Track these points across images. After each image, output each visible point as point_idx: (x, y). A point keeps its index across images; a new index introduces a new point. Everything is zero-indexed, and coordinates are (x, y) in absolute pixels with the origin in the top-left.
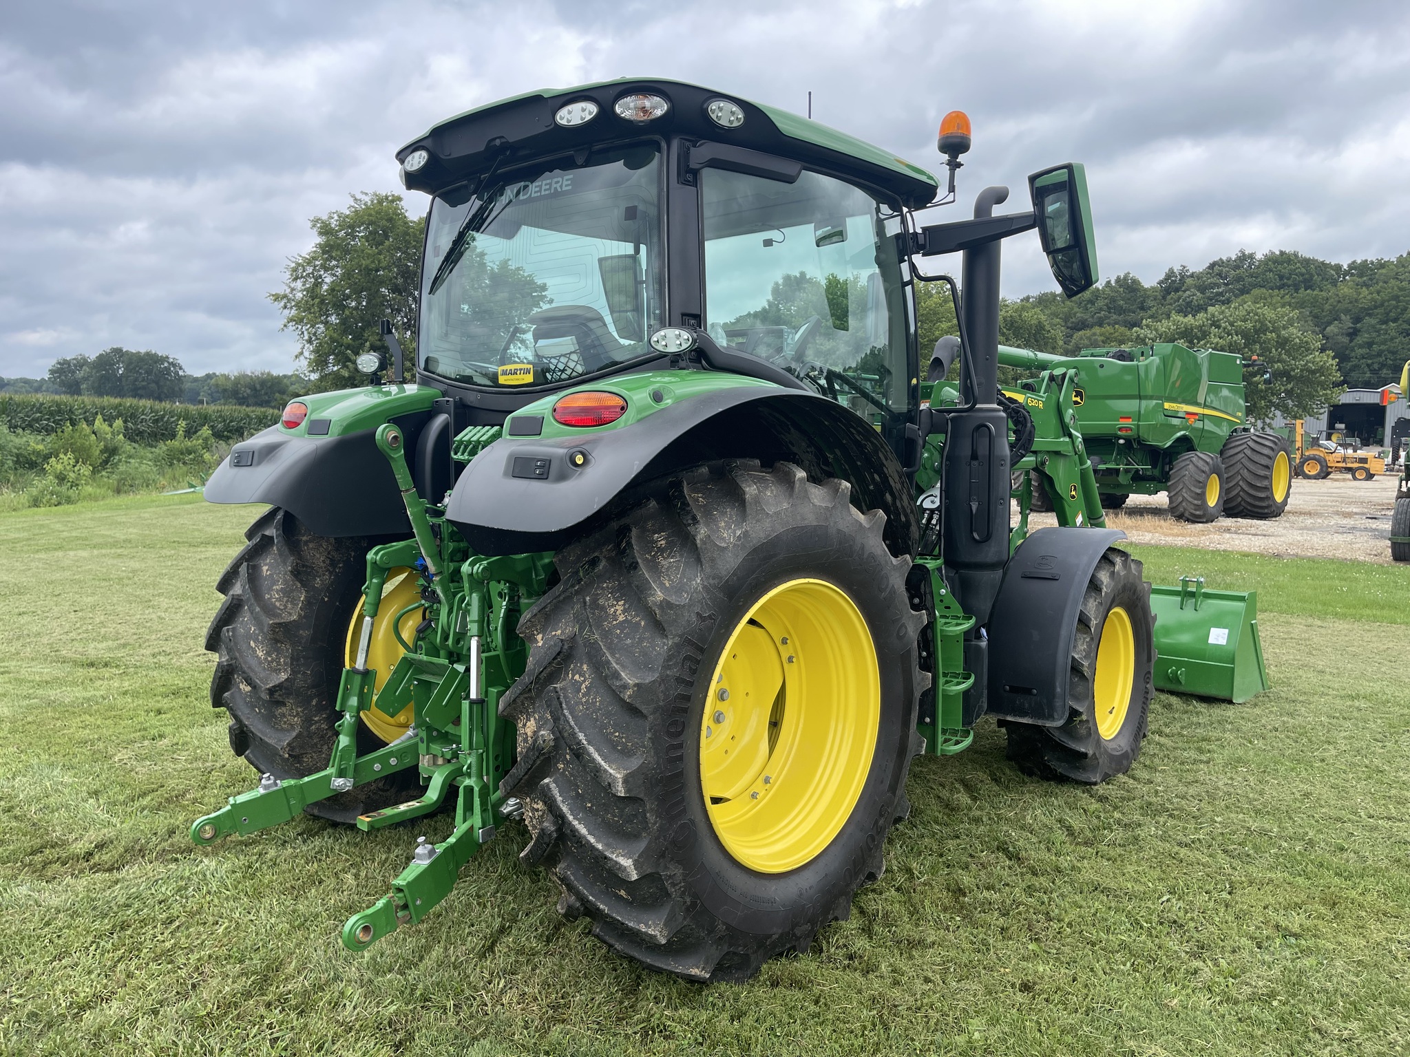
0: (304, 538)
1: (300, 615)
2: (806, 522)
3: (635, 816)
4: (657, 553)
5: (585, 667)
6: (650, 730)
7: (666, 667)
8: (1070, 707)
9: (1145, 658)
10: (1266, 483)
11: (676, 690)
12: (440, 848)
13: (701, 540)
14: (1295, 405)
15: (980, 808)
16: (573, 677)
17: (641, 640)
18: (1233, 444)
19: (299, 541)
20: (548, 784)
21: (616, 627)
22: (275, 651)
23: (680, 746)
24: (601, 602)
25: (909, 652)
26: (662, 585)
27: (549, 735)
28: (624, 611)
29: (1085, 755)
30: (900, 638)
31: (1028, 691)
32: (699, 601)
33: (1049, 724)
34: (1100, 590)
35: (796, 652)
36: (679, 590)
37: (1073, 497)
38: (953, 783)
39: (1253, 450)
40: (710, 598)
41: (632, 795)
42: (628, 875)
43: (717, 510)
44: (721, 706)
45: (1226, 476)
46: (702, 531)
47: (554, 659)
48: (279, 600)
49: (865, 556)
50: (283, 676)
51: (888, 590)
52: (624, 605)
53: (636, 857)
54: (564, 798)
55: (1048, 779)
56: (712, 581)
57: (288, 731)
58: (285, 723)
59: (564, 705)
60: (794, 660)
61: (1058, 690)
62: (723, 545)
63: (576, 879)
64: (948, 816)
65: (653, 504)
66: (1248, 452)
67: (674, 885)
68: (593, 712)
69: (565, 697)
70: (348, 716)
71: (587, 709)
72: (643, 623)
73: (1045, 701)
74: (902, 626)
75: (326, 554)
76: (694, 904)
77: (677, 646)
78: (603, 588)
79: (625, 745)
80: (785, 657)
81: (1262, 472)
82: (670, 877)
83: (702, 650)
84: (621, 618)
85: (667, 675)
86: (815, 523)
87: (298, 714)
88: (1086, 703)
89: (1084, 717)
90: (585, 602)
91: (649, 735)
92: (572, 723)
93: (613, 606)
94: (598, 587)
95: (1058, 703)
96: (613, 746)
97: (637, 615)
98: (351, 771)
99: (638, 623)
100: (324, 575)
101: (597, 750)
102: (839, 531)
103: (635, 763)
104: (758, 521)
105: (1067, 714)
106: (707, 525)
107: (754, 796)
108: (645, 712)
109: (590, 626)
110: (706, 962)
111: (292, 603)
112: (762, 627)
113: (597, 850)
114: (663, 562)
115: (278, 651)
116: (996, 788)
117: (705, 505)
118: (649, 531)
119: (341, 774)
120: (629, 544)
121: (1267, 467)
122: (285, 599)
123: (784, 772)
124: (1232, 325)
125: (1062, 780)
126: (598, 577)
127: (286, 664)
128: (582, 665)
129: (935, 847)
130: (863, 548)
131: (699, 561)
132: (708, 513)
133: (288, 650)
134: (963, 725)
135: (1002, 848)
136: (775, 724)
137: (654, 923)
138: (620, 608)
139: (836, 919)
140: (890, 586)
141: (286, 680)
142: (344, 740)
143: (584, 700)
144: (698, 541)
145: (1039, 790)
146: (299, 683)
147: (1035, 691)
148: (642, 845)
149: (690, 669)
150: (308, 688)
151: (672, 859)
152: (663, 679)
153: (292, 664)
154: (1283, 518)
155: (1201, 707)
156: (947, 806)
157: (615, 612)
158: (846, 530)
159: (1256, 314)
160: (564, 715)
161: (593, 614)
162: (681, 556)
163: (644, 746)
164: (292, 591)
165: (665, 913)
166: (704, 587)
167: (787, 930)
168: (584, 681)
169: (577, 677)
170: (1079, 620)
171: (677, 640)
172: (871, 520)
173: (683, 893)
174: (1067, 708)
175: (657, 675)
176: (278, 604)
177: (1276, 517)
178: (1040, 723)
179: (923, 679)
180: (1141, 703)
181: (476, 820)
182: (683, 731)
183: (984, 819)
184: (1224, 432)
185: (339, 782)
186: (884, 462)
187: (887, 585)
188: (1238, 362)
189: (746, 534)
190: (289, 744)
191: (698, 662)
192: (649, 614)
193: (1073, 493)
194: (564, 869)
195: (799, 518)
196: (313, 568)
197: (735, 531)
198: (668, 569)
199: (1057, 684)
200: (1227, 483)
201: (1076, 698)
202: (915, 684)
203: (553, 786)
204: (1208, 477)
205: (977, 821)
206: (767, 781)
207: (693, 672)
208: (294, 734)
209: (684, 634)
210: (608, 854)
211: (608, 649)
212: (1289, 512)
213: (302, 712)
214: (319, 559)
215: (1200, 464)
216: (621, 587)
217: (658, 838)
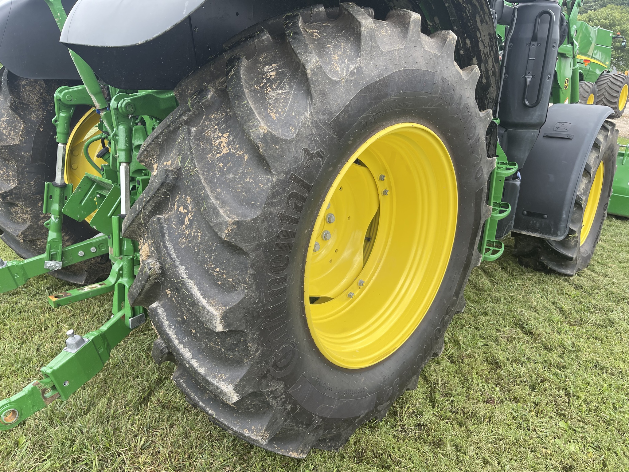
0: (23, 83)
1: (21, 140)
2: (417, 66)
3: (237, 345)
4: (266, 84)
5: (189, 199)
6: (252, 267)
7: (270, 204)
8: (570, 228)
9: (607, 194)
10: (616, 100)
11: (281, 227)
12: (89, 338)
13: (312, 70)
14: (623, 64)
15: (498, 290)
16: (178, 208)
17: (244, 175)
18: (602, 79)
19: (20, 84)
20: (155, 309)
21: (220, 160)
22: (5, 166)
23: (284, 280)
24: (208, 133)
25: (482, 190)
26: (268, 117)
27: (155, 264)
28: (229, 144)
29: (571, 259)
30: (477, 179)
31: (541, 216)
32: (307, 137)
33: (552, 238)
34: (599, 148)
35: (390, 187)
36: (286, 124)
37: (566, 87)
38: (477, 271)
39: (612, 82)
40: (319, 135)
41: (232, 328)
42: (229, 398)
43: (330, 43)
44: (329, 228)
45: (598, 95)
46: (313, 60)
47: (158, 189)
48: (5, 128)
49: (461, 106)
50: (13, 185)
51: (475, 138)
52: (229, 137)
53: (237, 382)
54: (171, 322)
55: (539, 271)
56: (321, 117)
57: (23, 223)
58: (19, 218)
59: (167, 237)
60: (388, 193)
61: (564, 216)
62: (335, 79)
63: (188, 387)
64: (477, 295)
65: (266, 36)
66: (609, 83)
67: (275, 398)
68: (195, 245)
69: (169, 228)
70: (52, 217)
71: (189, 242)
72: (246, 158)
73: (553, 223)
74: (479, 169)
75: (38, 95)
76: (294, 410)
77: (283, 183)
78: (210, 120)
79: (226, 281)
80: (381, 190)
81: (615, 95)
82: (272, 392)
83: (309, 188)
84: (225, 151)
85: (271, 213)
86: (424, 68)
87: (27, 212)
88: (579, 225)
89: (576, 235)
90: (189, 132)
91: (250, 272)
92: (174, 255)
93: (219, 137)
94: (207, 118)
95: (562, 225)
96: (214, 281)
97: (241, 149)
98: (59, 256)
99: (241, 157)
100: (38, 111)
101: (197, 284)
102: (443, 80)
103: (235, 298)
104: (372, 57)
105: (567, 232)
106: (320, 56)
107: (350, 296)
108: (246, 249)
109: (192, 158)
110: (305, 447)
111: (14, 131)
112: (365, 166)
113: (200, 374)
114: (271, 94)
115: (7, 166)
116: (506, 275)
117: (319, 39)
118: (261, 63)
119: (52, 258)
120: (237, 74)
121: (618, 92)
122: (9, 128)
123: (374, 278)
124: (599, 21)
125: (549, 272)
126: (206, 107)
127: (13, 176)
128: (186, 197)
129: (472, 322)
130: (460, 98)
131: (308, 93)
132: (321, 46)
133: (14, 166)
134: (496, 239)
135: (519, 324)
136: (369, 239)
137: (257, 428)
138: (224, 140)
139: (408, 389)
140: (476, 135)
141: (14, 188)
142: (52, 235)
143: (187, 232)
144: (308, 71)
145: (535, 279)
146: (25, 189)
147: (546, 216)
148: (242, 372)
149: (296, 206)
150: (33, 194)
151: (274, 378)
152: (266, 217)
153: (18, 177)
154: (621, 118)
155: (618, 223)
156: (475, 287)
157: (219, 144)
158: (449, 79)
159: (612, 16)
160: (166, 248)
161: (198, 145)
162: (291, 87)
163: (245, 282)
164: (14, 122)
165: (266, 422)
166: (314, 122)
167: (371, 409)
168: (188, 214)
169: (181, 209)
170: (585, 169)
171: (282, 176)
172: (468, 74)
173: (284, 403)
174: (568, 229)
175: (259, 212)
176: (4, 131)
177: (617, 118)
178: (546, 237)
179: (487, 211)
180: (599, 223)
181: (127, 311)
182: (286, 265)
183: (502, 299)
184: (598, 72)
185: (50, 264)
186: (479, 26)
187: (474, 134)
188: (611, 35)
189: (359, 70)
190: (22, 233)
191: (304, 199)
192: (253, 149)
193: (566, 85)
194: (178, 377)
195: (411, 60)
196: (29, 105)
197: (348, 65)
198: (276, 101)
199: (564, 212)
200: (598, 99)
201: (573, 222)
202: (482, 214)
203: (160, 310)
204: (589, 95)
205: (497, 300)
206: (361, 284)
207: (299, 209)
208: (27, 226)
209: (289, 171)
210: (209, 379)
211: (210, 182)
212: (623, 116)
213: (31, 211)
214: (33, 98)
215: (586, 88)
216: (227, 118)
217: (260, 363)
